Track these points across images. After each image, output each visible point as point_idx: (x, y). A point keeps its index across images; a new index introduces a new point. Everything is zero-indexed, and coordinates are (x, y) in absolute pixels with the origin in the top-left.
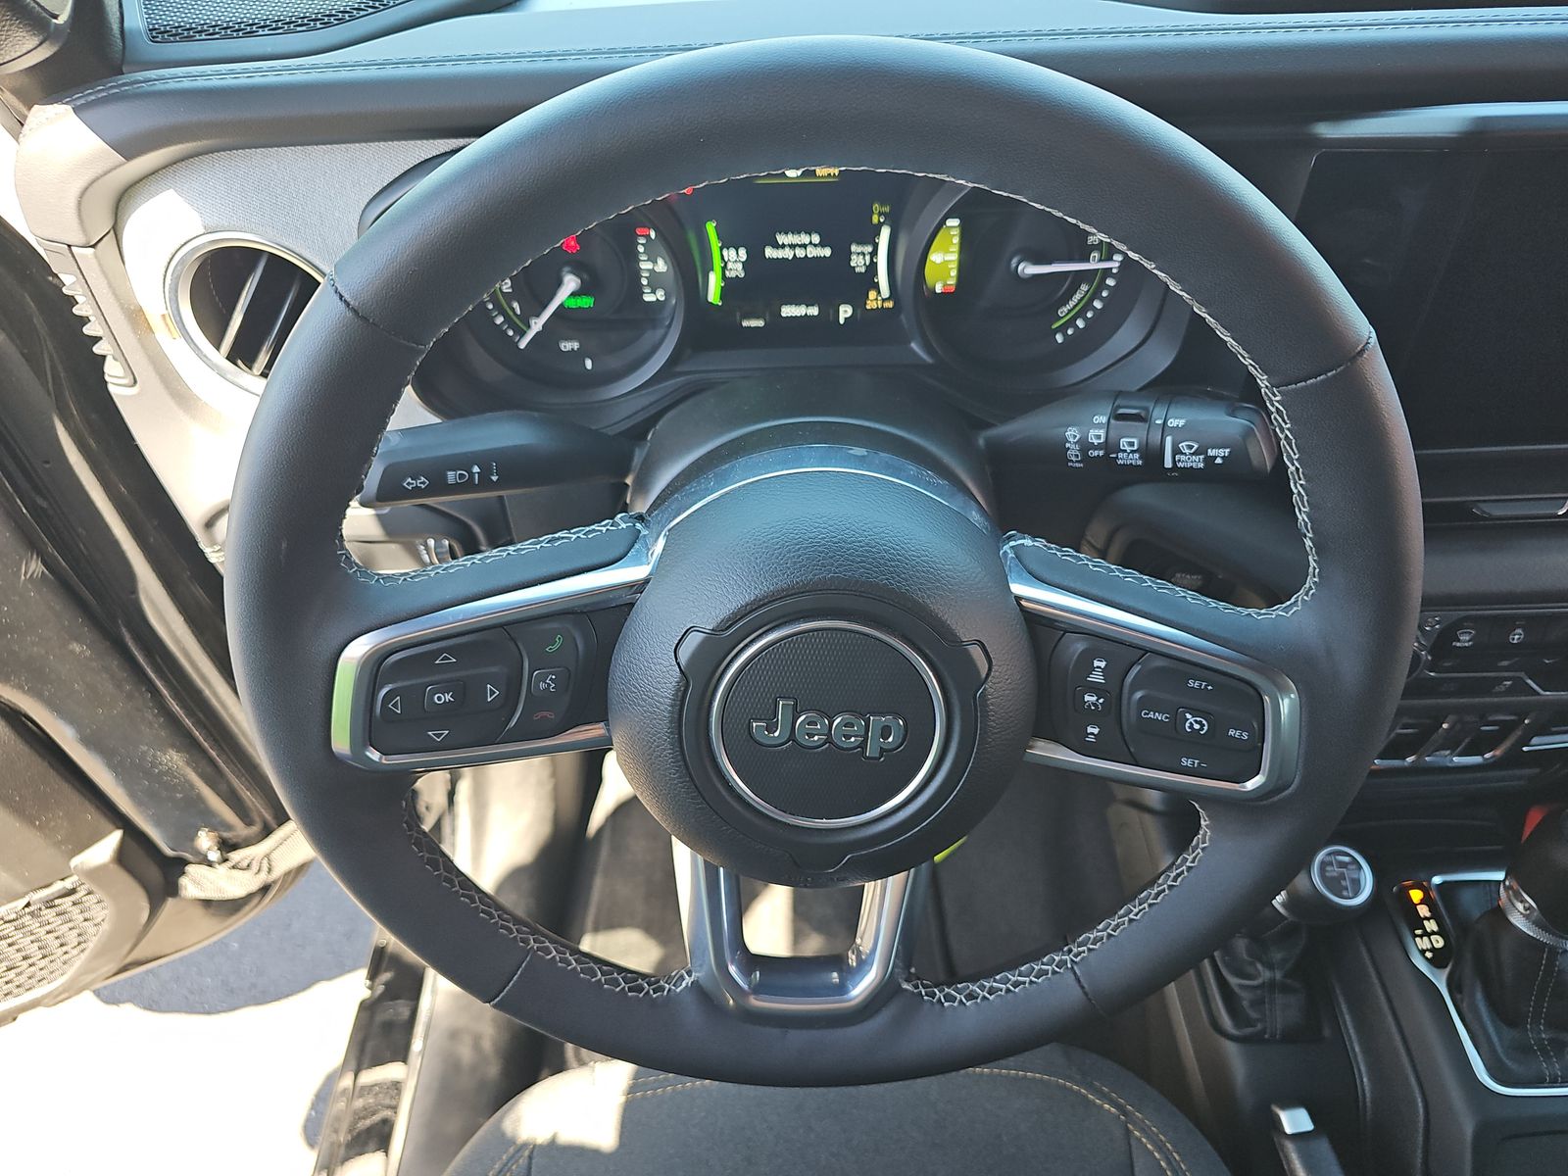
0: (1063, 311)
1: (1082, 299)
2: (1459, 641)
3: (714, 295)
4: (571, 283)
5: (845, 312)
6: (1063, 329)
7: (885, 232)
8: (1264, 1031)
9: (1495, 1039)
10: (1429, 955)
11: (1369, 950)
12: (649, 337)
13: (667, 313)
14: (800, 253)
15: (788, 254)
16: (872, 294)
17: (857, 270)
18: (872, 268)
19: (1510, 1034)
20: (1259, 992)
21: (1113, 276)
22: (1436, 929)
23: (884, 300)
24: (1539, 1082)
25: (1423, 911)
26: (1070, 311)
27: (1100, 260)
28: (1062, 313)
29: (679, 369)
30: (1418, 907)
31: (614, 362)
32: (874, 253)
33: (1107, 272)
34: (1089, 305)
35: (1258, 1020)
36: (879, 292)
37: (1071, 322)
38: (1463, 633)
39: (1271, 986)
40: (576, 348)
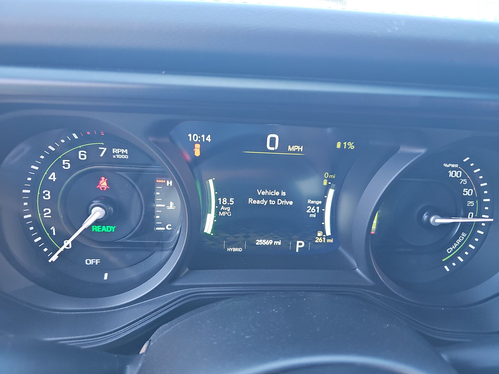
0: (449, 250)
1: (463, 242)
3: (208, 229)
4: (97, 213)
5: (300, 245)
6: (448, 263)
7: (331, 192)
12: (158, 257)
13: (172, 240)
14: (272, 202)
15: (264, 202)
16: (320, 234)
17: (311, 215)
18: (321, 216)
21: (481, 228)
23: (327, 237)
26: (454, 250)
27: (474, 217)
28: (449, 251)
29: (176, 284)
31: (132, 274)
32: (323, 206)
33: (478, 225)
34: (466, 247)
36: (324, 233)
37: (454, 258)
40: (97, 263)
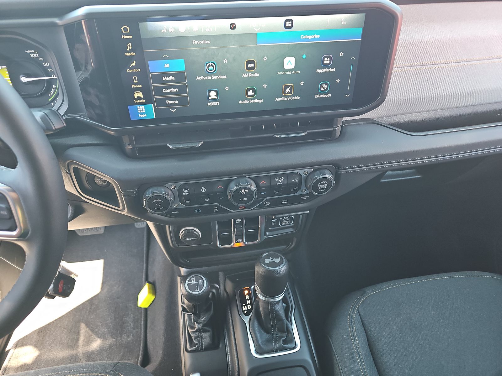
2: (184, 193)
6: (53, 101)
8: (198, 347)
9: (259, 338)
10: (245, 312)
11: (231, 314)
19: (265, 336)
20: (197, 333)
22: (250, 303)
24: (272, 352)
25: (247, 297)
28: (50, 95)
30: (246, 296)
35: (197, 344)
37: (55, 99)
38: (185, 190)
39: (199, 330)
